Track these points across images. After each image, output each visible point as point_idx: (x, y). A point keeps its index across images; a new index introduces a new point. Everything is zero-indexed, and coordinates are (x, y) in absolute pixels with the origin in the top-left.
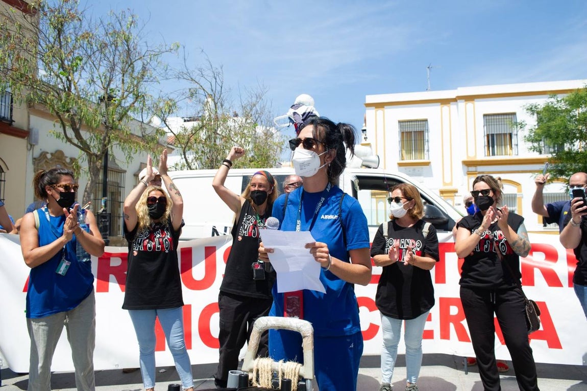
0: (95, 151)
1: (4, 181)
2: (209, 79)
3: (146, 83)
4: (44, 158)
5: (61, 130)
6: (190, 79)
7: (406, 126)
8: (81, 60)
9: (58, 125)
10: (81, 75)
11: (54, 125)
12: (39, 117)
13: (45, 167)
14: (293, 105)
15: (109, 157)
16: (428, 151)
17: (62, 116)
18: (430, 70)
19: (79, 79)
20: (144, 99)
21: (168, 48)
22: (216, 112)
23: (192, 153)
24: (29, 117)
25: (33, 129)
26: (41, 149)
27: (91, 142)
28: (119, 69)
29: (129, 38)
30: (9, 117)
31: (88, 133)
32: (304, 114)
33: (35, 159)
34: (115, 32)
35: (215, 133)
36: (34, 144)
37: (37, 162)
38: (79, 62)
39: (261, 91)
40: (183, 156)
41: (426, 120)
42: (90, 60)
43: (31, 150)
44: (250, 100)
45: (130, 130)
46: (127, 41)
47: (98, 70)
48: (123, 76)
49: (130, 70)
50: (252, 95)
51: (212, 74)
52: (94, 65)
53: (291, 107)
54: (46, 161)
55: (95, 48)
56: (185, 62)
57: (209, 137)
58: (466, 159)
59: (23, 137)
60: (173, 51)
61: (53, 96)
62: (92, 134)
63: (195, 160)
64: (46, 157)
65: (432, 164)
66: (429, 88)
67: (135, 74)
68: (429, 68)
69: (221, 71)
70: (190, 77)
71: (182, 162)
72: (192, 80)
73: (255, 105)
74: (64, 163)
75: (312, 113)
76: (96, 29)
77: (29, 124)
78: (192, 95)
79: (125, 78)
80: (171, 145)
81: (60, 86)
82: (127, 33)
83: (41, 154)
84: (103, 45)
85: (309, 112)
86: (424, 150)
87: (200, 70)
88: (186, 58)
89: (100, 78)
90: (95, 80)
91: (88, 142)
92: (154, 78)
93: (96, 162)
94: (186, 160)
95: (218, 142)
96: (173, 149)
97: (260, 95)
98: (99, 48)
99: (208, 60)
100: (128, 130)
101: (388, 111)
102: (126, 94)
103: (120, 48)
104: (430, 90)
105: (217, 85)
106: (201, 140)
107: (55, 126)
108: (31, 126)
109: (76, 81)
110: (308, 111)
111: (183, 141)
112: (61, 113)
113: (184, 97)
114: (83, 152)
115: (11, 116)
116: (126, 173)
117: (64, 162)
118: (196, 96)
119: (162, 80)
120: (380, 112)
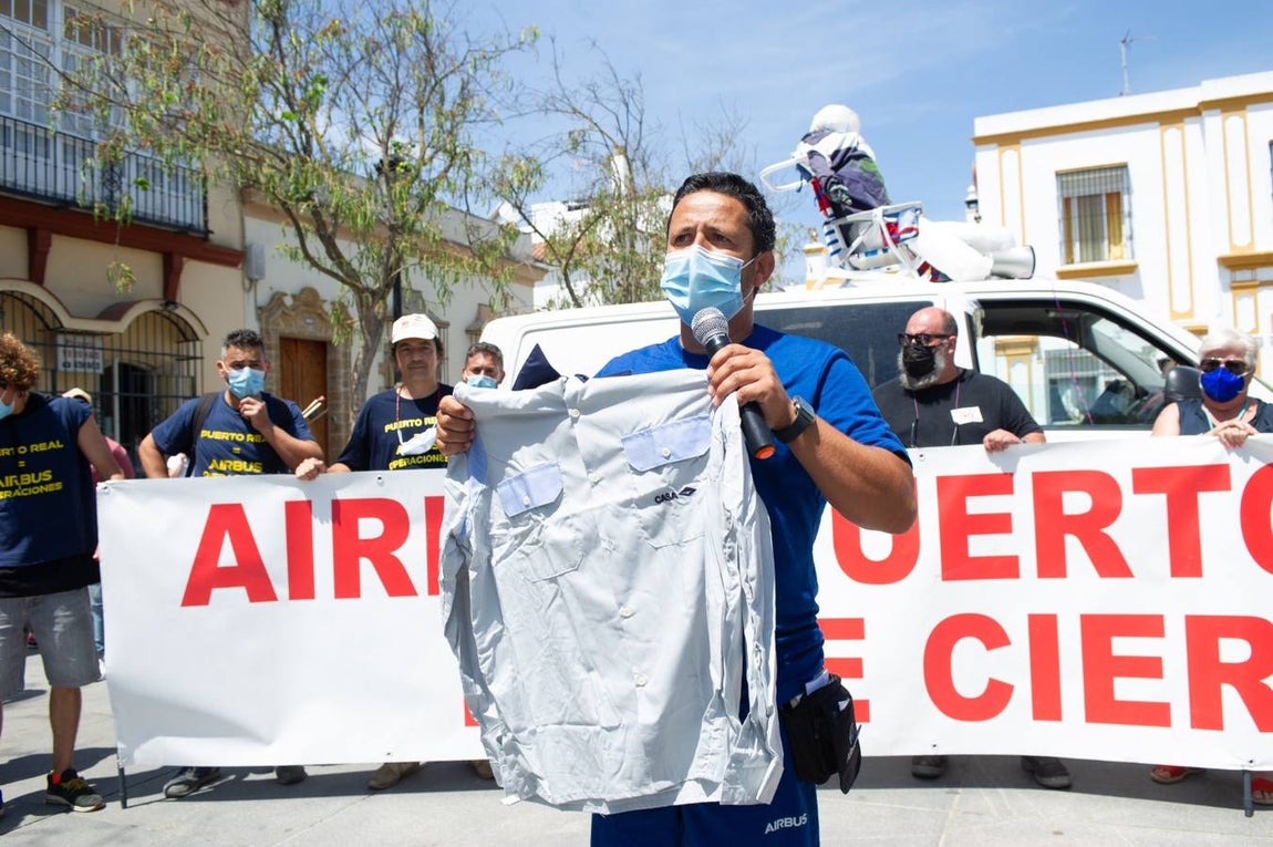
0: (370, 283)
1: (202, 358)
2: (611, 106)
3: (472, 125)
4: (279, 306)
5: (296, 243)
6: (570, 110)
7: (1076, 184)
8: (324, 82)
9: (291, 231)
10: (329, 118)
11: (283, 231)
12: (261, 218)
13: (282, 323)
14: (808, 135)
15: (403, 293)
16: (1131, 238)
17: (294, 211)
18: (1128, 47)
19: (327, 126)
20: (468, 159)
21: (513, 42)
22: (632, 180)
23: (583, 276)
24: (242, 220)
25: (251, 246)
26: (271, 289)
27: (361, 264)
28: (410, 99)
29: (427, 26)
30: (202, 223)
31: (354, 246)
32: (836, 153)
33: (259, 308)
34: (394, 15)
35: (632, 227)
36: (256, 277)
37: (265, 315)
38: (320, 87)
39: (732, 126)
40: (564, 285)
41: (1124, 167)
42: (345, 83)
43: (252, 292)
44: (707, 150)
45: (441, 231)
46: (424, 35)
47: (365, 103)
48: (422, 112)
49: (435, 99)
50: (712, 137)
51: (618, 96)
52: (356, 92)
53: (803, 140)
54: (283, 312)
55: (356, 55)
56: (557, 74)
57: (619, 236)
58: (1227, 252)
59: (233, 264)
60: (525, 47)
61: (273, 167)
62: (362, 247)
63: (589, 292)
64: (282, 304)
65: (1142, 269)
66: (1127, 90)
67: (447, 107)
68: (1124, 41)
69: (636, 86)
70: (569, 105)
71: (561, 297)
72: (575, 111)
73: (718, 160)
74: (320, 315)
75: (855, 149)
76: (355, 12)
77: (243, 237)
78: (575, 144)
79: (425, 119)
80: (542, 261)
81: (289, 148)
82: (421, 15)
83: (272, 298)
84: (372, 45)
85: (849, 149)
86: (1120, 236)
87: (592, 88)
88: (558, 63)
89: (371, 121)
90: (360, 124)
91: (355, 264)
92: (489, 114)
93: (373, 307)
94: (571, 292)
95: (639, 246)
96: (546, 271)
97: (729, 136)
98: (365, 55)
99: (608, 64)
100: (436, 232)
101: (1029, 149)
102: (429, 152)
103: (411, 51)
104: (1128, 94)
105: (631, 118)
106: (601, 246)
107: (285, 235)
108: (249, 239)
109: (321, 131)
110: (844, 147)
111: (563, 249)
112: (291, 203)
113: (559, 151)
114: (347, 287)
115: (206, 222)
116: (450, 329)
117: (320, 311)
118: (584, 148)
119: (510, 117)
120: (1010, 154)
